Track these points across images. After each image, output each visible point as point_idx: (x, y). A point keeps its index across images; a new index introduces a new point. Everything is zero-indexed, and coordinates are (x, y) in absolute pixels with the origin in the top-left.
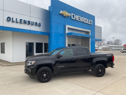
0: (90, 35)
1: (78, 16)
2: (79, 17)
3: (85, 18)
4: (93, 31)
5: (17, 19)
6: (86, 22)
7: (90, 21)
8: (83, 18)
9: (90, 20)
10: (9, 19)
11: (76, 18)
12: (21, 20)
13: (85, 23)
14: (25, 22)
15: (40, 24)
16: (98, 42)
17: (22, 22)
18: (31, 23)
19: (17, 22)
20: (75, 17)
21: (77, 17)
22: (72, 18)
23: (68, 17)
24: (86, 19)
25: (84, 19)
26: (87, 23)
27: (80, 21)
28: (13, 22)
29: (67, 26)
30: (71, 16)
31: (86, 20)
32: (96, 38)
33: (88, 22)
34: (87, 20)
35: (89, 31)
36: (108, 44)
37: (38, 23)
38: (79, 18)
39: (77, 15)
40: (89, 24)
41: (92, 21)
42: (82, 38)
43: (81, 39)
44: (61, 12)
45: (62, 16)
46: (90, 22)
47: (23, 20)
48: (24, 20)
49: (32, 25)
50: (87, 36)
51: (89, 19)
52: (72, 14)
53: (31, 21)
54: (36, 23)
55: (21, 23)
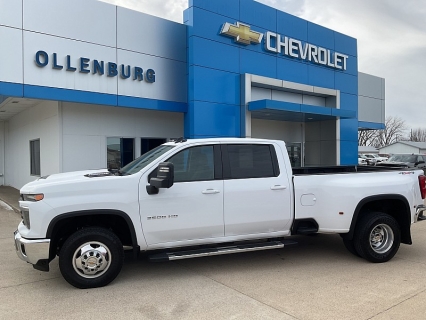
0: (338, 107)
1: (292, 40)
2: (294, 44)
3: (318, 46)
4: (351, 94)
5: (69, 57)
6: (322, 59)
7: (338, 57)
8: (311, 46)
9: (336, 54)
10: (41, 59)
11: (283, 48)
12: (83, 62)
13: (319, 64)
14: (98, 68)
15: (151, 71)
16: (377, 133)
17: (88, 68)
18: (119, 69)
19: (70, 69)
20: (279, 44)
21: (286, 45)
22: (269, 48)
23: (254, 43)
24: (321, 49)
25: (313, 50)
26: (326, 66)
27: (299, 59)
28: (56, 67)
29: (249, 79)
30: (264, 39)
31: (322, 52)
32: (361, 118)
33: (332, 61)
34: (327, 53)
35: (337, 93)
36: (416, 140)
37: (145, 70)
38: (296, 48)
39: (289, 37)
40: (335, 68)
41: (345, 57)
42: (307, 121)
43: (303, 123)
44: (227, 28)
45: (229, 41)
46: (336, 60)
47: (92, 60)
48: (96, 61)
49: (124, 77)
50: (326, 111)
51: (335, 51)
52: (269, 34)
53: (119, 65)
54: (138, 71)
55: (83, 71)
